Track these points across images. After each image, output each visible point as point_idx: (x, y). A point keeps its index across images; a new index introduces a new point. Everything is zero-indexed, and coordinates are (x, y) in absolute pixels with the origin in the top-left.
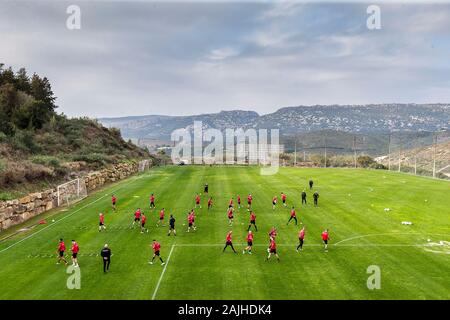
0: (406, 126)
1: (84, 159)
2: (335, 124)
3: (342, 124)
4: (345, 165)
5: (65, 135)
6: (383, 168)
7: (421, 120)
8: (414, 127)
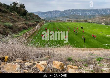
1: (36, 21)
2: (76, 13)
3: (78, 13)
4: (82, 22)
5: (30, 16)
6: (89, 22)
7: (94, 12)
8: (92, 14)
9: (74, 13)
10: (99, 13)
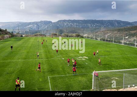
0: (93, 26)
8: (96, 26)
9: (71, 25)
10: (105, 25)
